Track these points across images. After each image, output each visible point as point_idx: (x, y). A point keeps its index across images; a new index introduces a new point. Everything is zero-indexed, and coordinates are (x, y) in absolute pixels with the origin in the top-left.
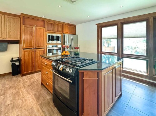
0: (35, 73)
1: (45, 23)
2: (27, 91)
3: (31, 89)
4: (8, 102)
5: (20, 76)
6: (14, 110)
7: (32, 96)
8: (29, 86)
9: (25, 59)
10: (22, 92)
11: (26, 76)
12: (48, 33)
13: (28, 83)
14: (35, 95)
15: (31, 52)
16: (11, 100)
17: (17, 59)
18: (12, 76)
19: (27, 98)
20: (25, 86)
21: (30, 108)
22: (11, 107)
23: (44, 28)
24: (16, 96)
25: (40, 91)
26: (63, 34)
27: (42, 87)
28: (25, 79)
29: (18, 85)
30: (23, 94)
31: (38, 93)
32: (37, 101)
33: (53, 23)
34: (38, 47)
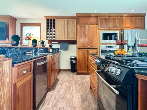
0: (88, 75)
1: (97, 20)
2: (76, 89)
3: (80, 88)
4: (62, 92)
5: (76, 74)
6: (63, 100)
7: (79, 96)
8: (79, 85)
9: (79, 59)
10: (73, 88)
11: (80, 75)
12: (101, 30)
13: (80, 82)
14: (82, 96)
15: (84, 51)
16: (63, 92)
17: (74, 57)
18: (70, 73)
19: (75, 96)
20: (77, 83)
21: (74, 107)
22: (61, 97)
23: (97, 25)
24: (68, 90)
25: (87, 94)
26: (122, 30)
27: (90, 91)
28: (78, 77)
29: (72, 80)
30: (72, 90)
31: (85, 95)
32: (81, 103)
33: (108, 17)
34: (91, 47)
